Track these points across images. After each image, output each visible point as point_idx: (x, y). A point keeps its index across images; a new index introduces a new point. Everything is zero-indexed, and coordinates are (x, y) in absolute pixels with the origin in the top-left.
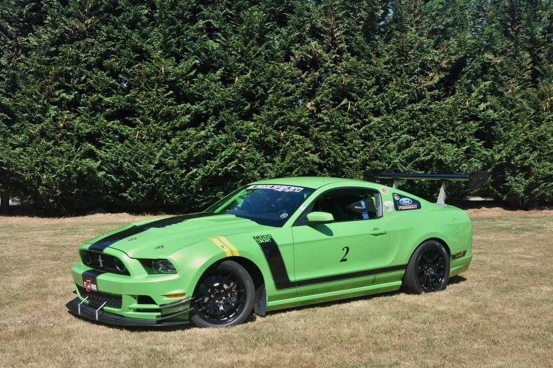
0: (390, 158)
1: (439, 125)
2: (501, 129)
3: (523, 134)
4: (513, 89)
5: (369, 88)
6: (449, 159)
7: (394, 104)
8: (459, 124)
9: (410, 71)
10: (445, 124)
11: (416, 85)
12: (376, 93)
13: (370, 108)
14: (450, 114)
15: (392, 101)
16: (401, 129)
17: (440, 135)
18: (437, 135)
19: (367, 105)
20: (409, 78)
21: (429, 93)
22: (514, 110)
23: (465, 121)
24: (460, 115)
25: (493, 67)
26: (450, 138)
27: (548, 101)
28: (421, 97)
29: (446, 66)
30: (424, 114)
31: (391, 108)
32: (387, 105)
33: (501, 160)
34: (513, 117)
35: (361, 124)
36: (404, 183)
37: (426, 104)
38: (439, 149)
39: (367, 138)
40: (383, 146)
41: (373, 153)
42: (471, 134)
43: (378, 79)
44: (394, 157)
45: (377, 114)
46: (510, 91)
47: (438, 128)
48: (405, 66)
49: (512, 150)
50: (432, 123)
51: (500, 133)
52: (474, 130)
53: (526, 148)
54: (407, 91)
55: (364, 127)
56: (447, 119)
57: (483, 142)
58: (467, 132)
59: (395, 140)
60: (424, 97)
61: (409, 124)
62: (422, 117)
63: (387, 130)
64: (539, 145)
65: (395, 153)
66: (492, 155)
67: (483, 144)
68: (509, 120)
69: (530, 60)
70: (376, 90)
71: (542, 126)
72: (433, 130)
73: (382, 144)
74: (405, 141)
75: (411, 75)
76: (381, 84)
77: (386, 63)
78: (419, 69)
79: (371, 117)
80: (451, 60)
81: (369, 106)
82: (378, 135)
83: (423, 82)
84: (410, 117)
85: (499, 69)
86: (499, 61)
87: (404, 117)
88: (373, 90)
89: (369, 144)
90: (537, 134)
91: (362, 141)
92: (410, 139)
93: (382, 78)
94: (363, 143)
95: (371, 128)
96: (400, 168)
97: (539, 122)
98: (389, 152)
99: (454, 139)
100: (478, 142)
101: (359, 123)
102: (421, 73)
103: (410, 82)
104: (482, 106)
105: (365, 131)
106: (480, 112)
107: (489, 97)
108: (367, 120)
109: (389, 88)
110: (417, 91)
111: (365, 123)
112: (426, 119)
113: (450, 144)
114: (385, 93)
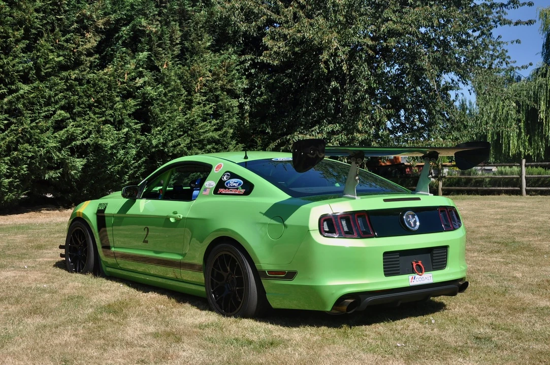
0: (44, 141)
1: (98, 101)
2: (157, 110)
3: (178, 117)
4: (167, 65)
5: (17, 41)
6: (109, 143)
7: (47, 69)
8: (119, 101)
9: (64, 26)
10: (104, 100)
11: (74, 46)
12: (24, 51)
13: (18, 71)
14: (110, 88)
15: (46, 63)
16: (56, 102)
17: (98, 113)
18: (95, 113)
19: (14, 66)
20: (63, 36)
21: (88, 59)
22: (169, 89)
23: (125, 97)
24: (119, 90)
25: (149, 35)
26: (108, 118)
27: (198, 81)
28: (77, 64)
29: (103, 27)
30: (81, 84)
31: (43, 74)
32: (38, 68)
33: (157, 146)
34: (168, 97)
35: (7, 92)
36: (59, 175)
37: (85, 73)
38: (98, 131)
39: (13, 112)
40: (34, 124)
41: (21, 133)
42: (129, 115)
43: (27, 30)
44: (49, 141)
45: (25, 80)
46: (165, 66)
47: (95, 104)
48: (58, 20)
49: (169, 135)
50: (89, 97)
51: (157, 114)
52: (133, 110)
53: (178, 134)
54: (61, 53)
55: (10, 97)
56: (107, 94)
57: (142, 124)
58: (125, 112)
59: (47, 117)
60: (81, 63)
61: (65, 97)
62: (78, 88)
63: (39, 102)
64: (190, 130)
65: (49, 133)
66: (150, 141)
67: (142, 126)
68: (165, 99)
69: (179, 33)
70: (25, 46)
71: (193, 110)
72: (90, 106)
73: (32, 121)
74: (59, 119)
75: (65, 32)
76: (32, 39)
77: (37, 11)
78: (75, 25)
79: (20, 84)
80: (109, 20)
81: (16, 68)
82: (27, 109)
83: (81, 43)
84: (65, 87)
85: (154, 38)
86: (154, 30)
87: (60, 87)
88: (21, 45)
89: (15, 121)
90: (190, 118)
91: (7, 115)
92: (65, 116)
93: (33, 31)
94: (6, 119)
95: (18, 99)
96: (54, 155)
97: (189, 104)
98: (42, 132)
99: (112, 120)
100: (136, 123)
101: (5, 91)
102: (77, 31)
103: (64, 41)
104: (139, 82)
105: (10, 102)
106: (139, 88)
107: (145, 72)
108: (13, 87)
109: (42, 46)
110: (74, 54)
111: (11, 92)
112: (83, 92)
113: (109, 125)
114: (37, 52)
